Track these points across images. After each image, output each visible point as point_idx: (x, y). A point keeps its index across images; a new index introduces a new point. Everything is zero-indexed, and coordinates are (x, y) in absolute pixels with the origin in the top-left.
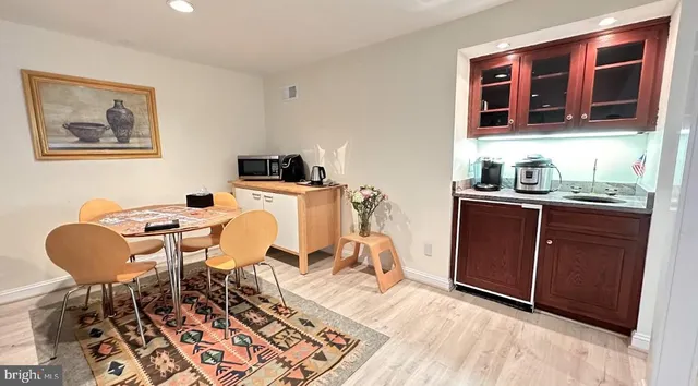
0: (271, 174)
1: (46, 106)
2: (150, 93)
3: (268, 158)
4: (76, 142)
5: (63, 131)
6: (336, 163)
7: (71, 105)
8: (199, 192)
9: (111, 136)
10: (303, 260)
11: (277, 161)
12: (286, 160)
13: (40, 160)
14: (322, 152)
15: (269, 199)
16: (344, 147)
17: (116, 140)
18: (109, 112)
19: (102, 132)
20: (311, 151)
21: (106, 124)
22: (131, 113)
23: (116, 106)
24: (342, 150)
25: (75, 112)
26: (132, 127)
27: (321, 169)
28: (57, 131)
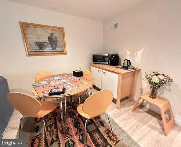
0: (105, 62)
1: (28, 36)
2: (62, 29)
3: (104, 55)
4: (39, 49)
5: (34, 45)
6: (136, 58)
7: (36, 35)
8: (78, 70)
9: (50, 47)
10: (118, 102)
11: (108, 56)
12: (112, 56)
13: (28, 56)
14: (128, 53)
15: (104, 73)
16: (142, 50)
17: (52, 48)
18: (49, 38)
19: (47, 45)
20: (123, 52)
21: (48, 42)
22: (56, 38)
23: (51, 35)
24: (140, 53)
25: (38, 38)
26: (57, 43)
27: (129, 61)
28: (32, 45)
